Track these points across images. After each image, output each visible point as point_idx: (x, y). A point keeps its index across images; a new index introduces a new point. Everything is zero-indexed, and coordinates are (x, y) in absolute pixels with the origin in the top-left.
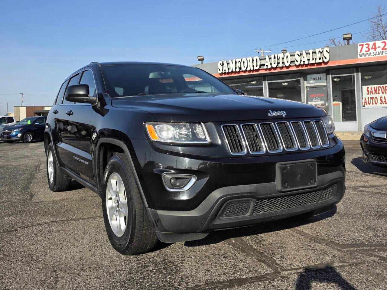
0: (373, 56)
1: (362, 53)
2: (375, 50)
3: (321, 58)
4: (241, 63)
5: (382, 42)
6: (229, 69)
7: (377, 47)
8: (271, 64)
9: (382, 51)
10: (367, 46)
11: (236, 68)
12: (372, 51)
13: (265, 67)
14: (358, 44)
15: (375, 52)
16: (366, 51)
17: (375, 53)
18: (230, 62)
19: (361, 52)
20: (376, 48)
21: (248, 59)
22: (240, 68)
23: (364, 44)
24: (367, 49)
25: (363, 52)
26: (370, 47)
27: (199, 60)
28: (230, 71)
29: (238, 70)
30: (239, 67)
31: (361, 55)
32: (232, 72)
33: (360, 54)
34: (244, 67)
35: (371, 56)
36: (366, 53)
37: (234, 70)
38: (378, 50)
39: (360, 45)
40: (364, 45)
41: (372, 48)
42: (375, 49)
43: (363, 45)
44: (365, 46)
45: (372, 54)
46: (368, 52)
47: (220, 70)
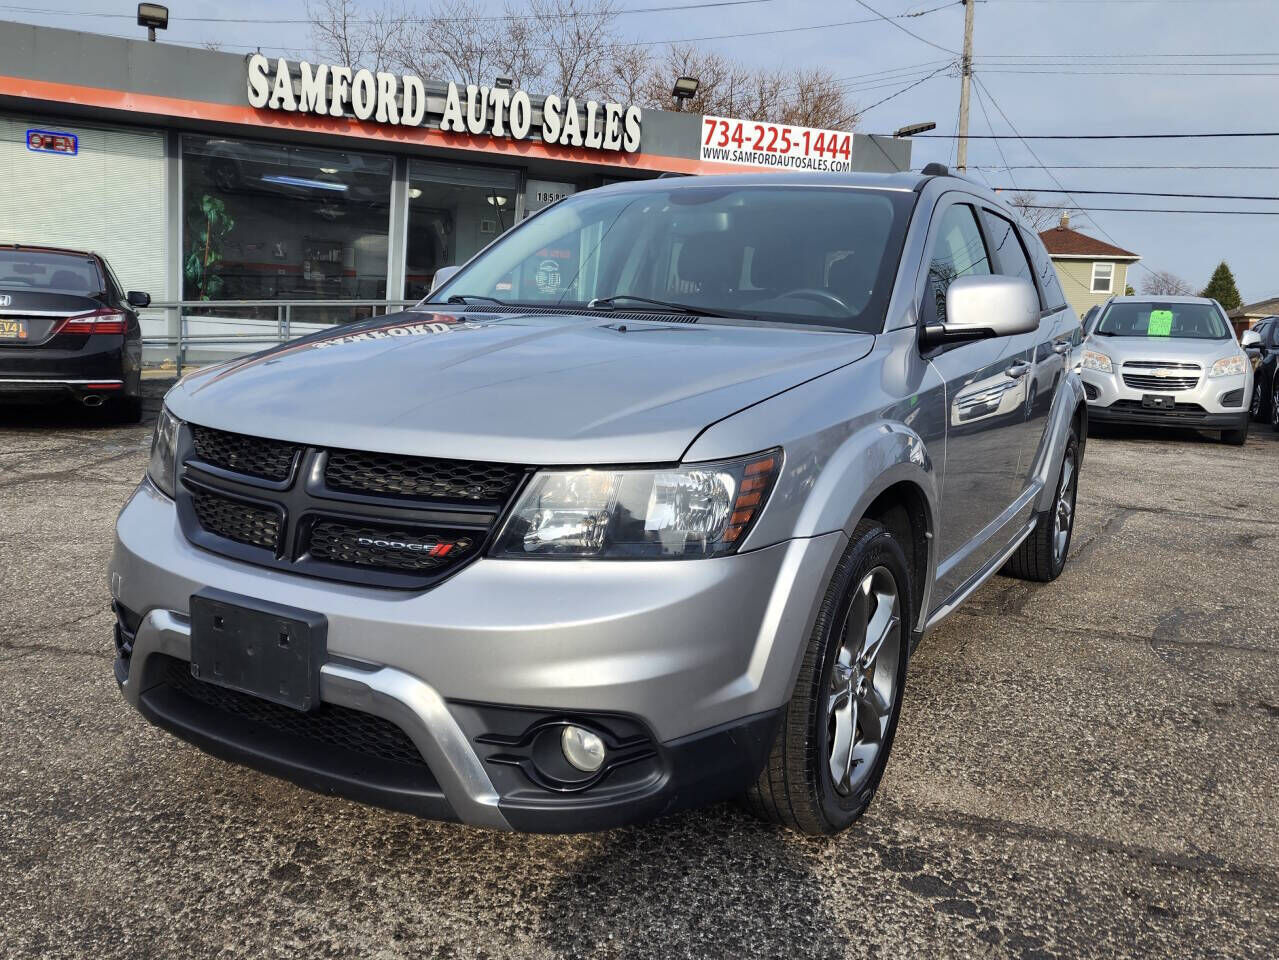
0: (733, 162)
1: (710, 146)
2: (740, 146)
3: (618, 136)
4: (350, 85)
5: (757, 128)
6: (298, 98)
7: (744, 137)
8: (465, 119)
9: (753, 151)
10: (723, 128)
11: (329, 102)
12: (732, 146)
13: (445, 126)
14: (705, 117)
15: (739, 151)
16: (720, 144)
17: (737, 154)
18: (306, 69)
19: (707, 143)
20: (742, 141)
21: (383, 77)
22: (348, 106)
23: (718, 119)
24: (723, 140)
25: (713, 144)
26: (730, 134)
27: (143, 20)
28: (303, 108)
29: (337, 110)
30: (344, 101)
31: (707, 153)
32: (312, 116)
33: (706, 147)
34: (364, 105)
35: (728, 161)
36: (719, 148)
37: (321, 109)
38: (747, 147)
39: (708, 122)
40: (718, 124)
41: (734, 139)
42: (740, 141)
43: (714, 123)
44: (720, 128)
45: (731, 156)
46: (724, 148)
47: (256, 93)
